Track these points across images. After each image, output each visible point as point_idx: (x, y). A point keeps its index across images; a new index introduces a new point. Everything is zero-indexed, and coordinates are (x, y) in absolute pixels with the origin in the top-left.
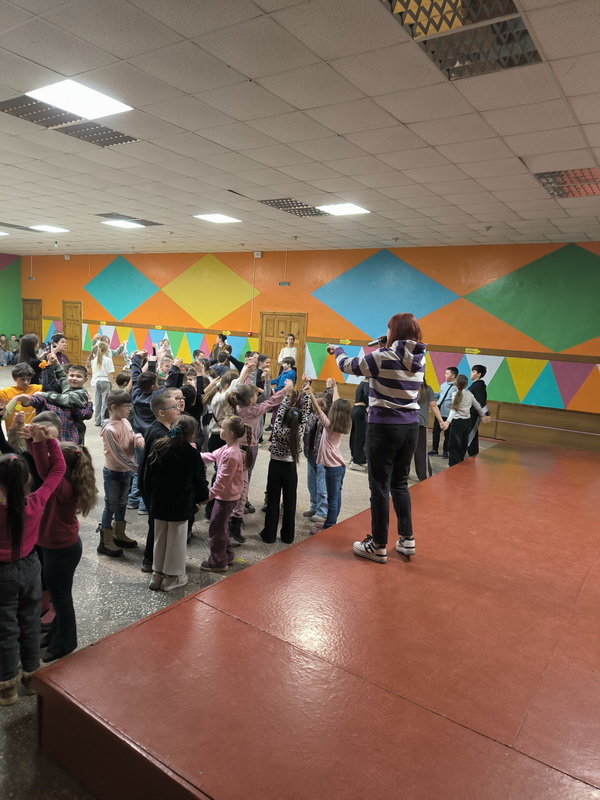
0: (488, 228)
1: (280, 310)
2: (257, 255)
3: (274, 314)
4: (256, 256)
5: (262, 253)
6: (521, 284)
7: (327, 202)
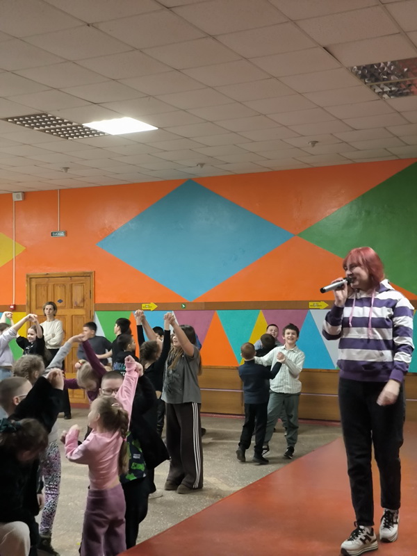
0: (314, 143)
1: (53, 271)
2: (17, 198)
3: (47, 277)
4: (15, 198)
5: (25, 194)
6: (368, 213)
7: (99, 117)
